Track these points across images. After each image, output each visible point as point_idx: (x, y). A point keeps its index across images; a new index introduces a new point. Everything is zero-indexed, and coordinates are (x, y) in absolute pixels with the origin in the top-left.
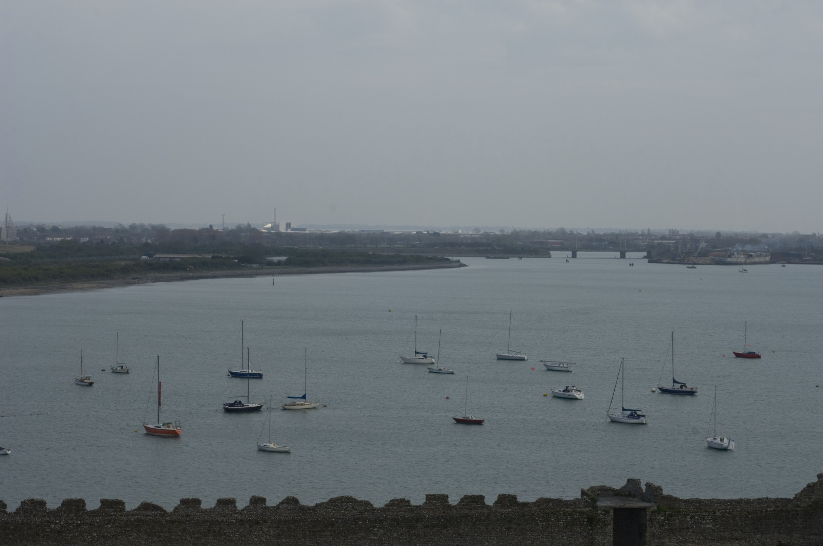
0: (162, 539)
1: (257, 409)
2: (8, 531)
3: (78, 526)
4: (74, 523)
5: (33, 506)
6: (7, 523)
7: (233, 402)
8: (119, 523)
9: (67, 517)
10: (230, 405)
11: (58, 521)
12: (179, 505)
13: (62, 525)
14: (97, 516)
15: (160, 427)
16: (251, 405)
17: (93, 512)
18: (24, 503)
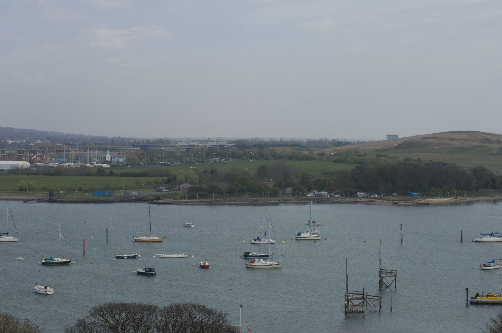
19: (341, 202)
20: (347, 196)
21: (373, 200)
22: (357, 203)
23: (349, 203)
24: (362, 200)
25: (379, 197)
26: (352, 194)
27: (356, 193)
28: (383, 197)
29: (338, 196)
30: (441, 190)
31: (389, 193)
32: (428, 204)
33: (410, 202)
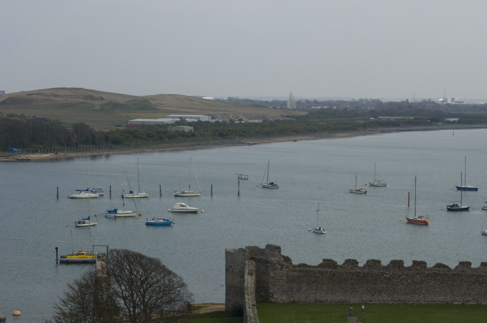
0: (448, 285)
1: (466, 209)
2: (359, 278)
3: (400, 276)
4: (397, 274)
5: (374, 264)
6: (359, 273)
7: (452, 205)
8: (424, 275)
9: (393, 270)
10: (451, 206)
11: (388, 273)
12: (458, 265)
13: (390, 275)
14: (411, 270)
15: (417, 219)
16: (463, 207)
17: (408, 268)
18: (368, 261)
30: (41, 146)
32: (28, 160)
33: (10, 158)
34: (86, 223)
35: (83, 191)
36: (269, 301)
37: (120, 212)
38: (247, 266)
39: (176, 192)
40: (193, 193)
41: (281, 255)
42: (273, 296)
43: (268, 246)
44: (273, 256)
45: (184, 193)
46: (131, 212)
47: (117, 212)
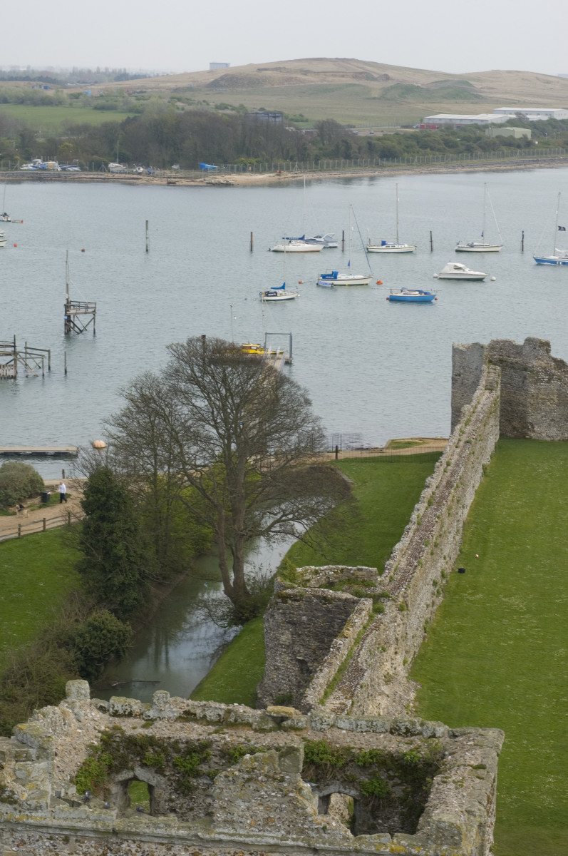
19: (80, 180)
20: (91, 170)
21: (135, 176)
22: (108, 182)
23: (94, 182)
24: (116, 176)
25: (146, 171)
26: (99, 166)
27: (106, 165)
28: (152, 171)
29: (76, 169)
30: (254, 161)
31: (165, 165)
32: (228, 185)
33: (198, 180)
34: (278, 295)
35: (294, 239)
36: (527, 437)
37: (343, 278)
38: (485, 374)
39: (458, 244)
40: (487, 246)
41: (550, 357)
42: (533, 428)
43: (529, 341)
44: (536, 357)
45: (472, 247)
46: (362, 277)
47: (338, 276)
